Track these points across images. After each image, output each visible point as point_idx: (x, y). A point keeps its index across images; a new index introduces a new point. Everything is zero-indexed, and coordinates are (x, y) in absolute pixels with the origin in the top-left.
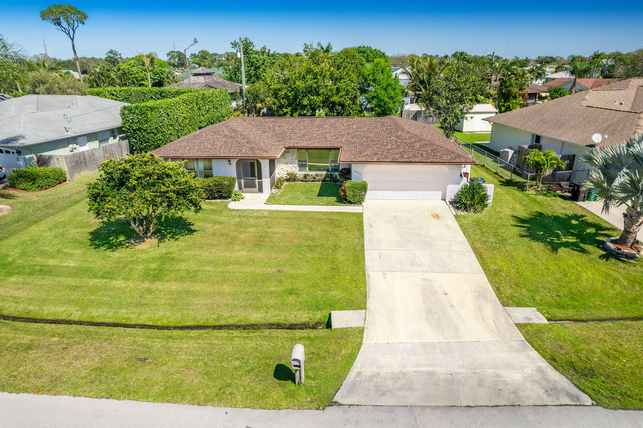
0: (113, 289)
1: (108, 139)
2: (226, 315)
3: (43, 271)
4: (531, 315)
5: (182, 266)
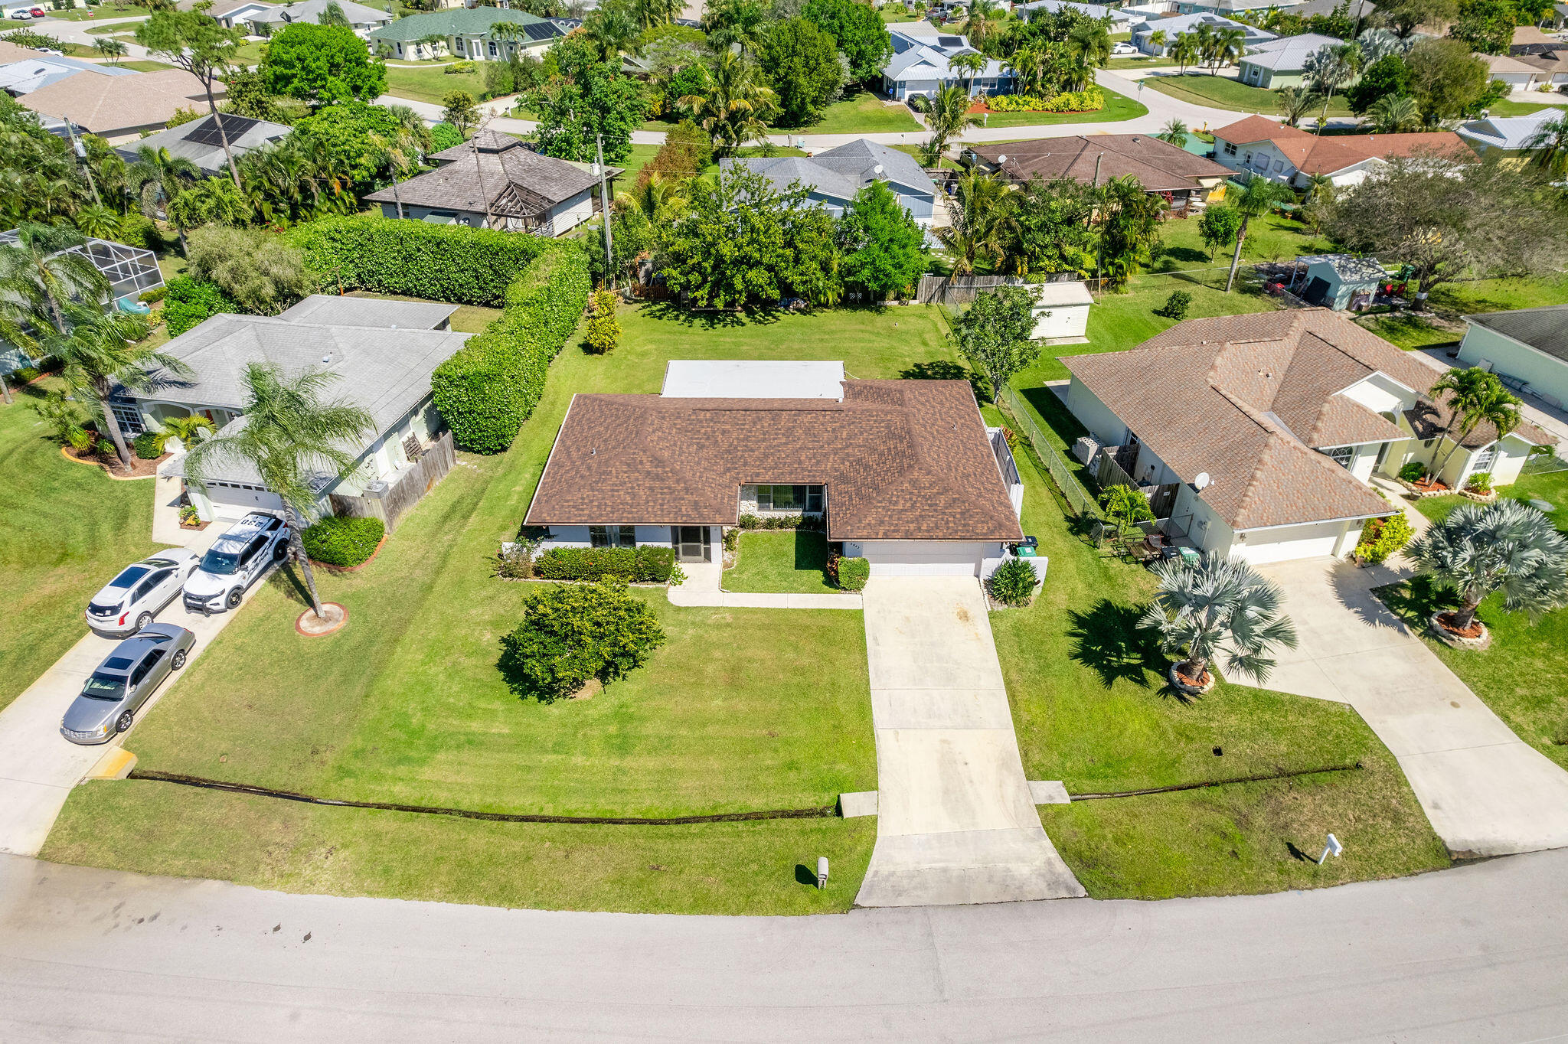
0: (575, 769)
2: (723, 801)
3: (472, 742)
4: (1055, 792)
5: (649, 729)
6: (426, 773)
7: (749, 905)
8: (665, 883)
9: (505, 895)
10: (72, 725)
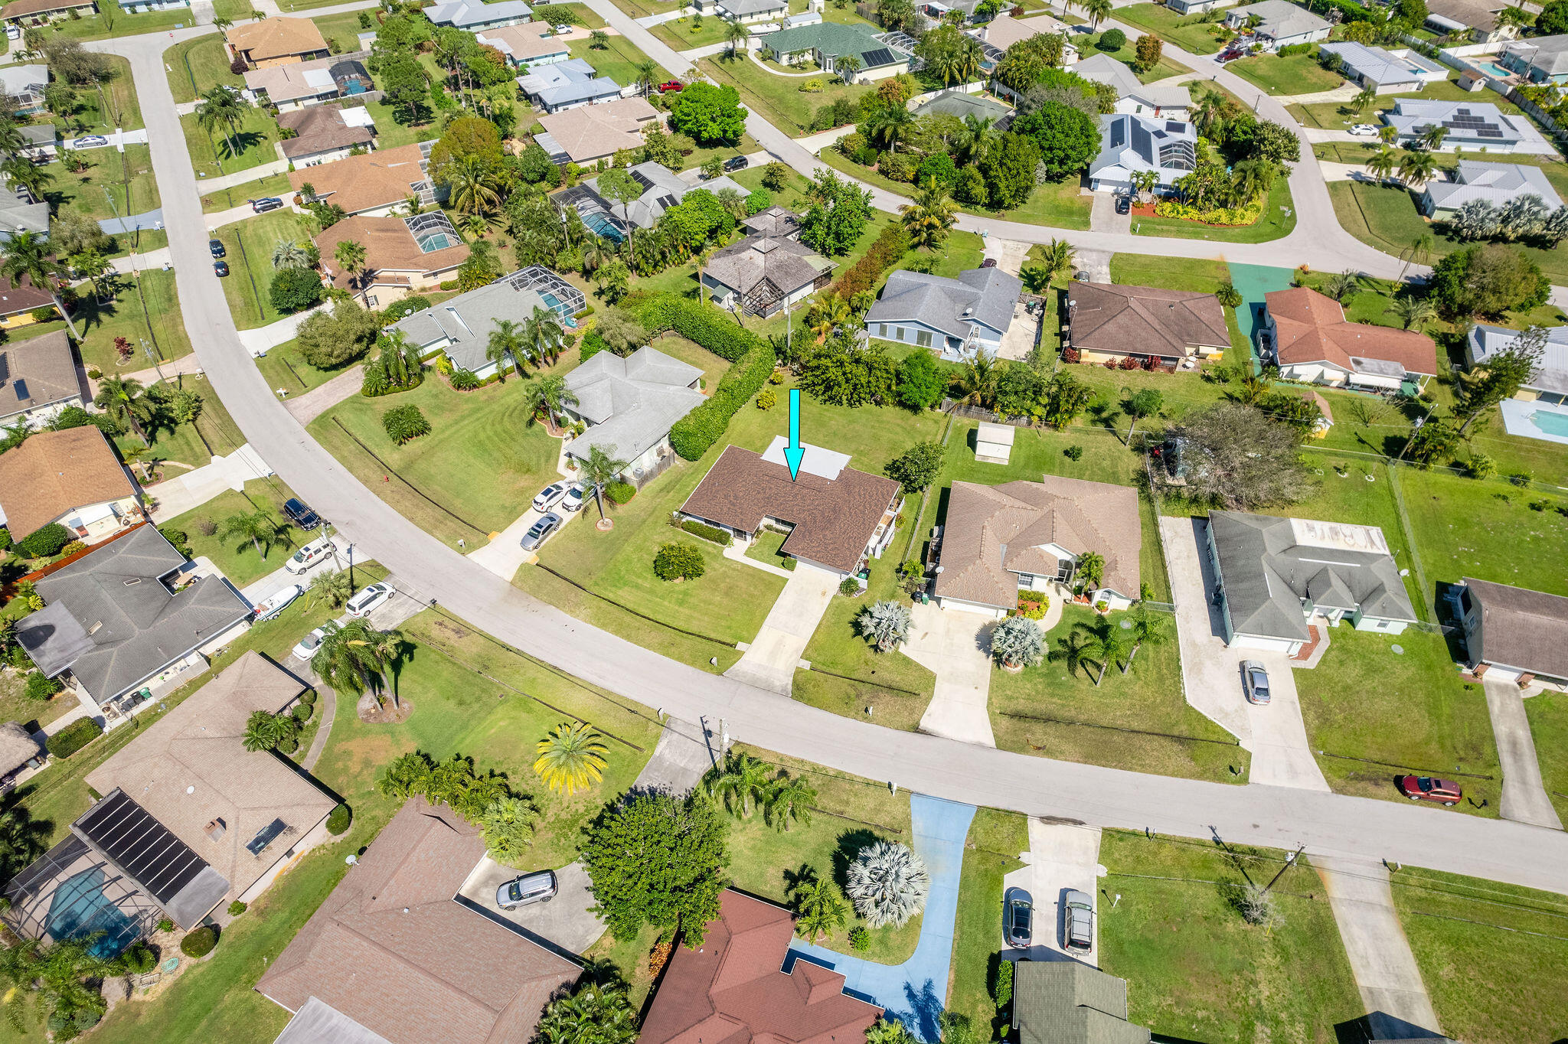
0: (664, 605)
2: (703, 632)
3: (637, 587)
4: (806, 665)
5: (691, 600)
6: (620, 592)
7: (693, 664)
8: (673, 649)
9: (628, 638)
10: (523, 543)
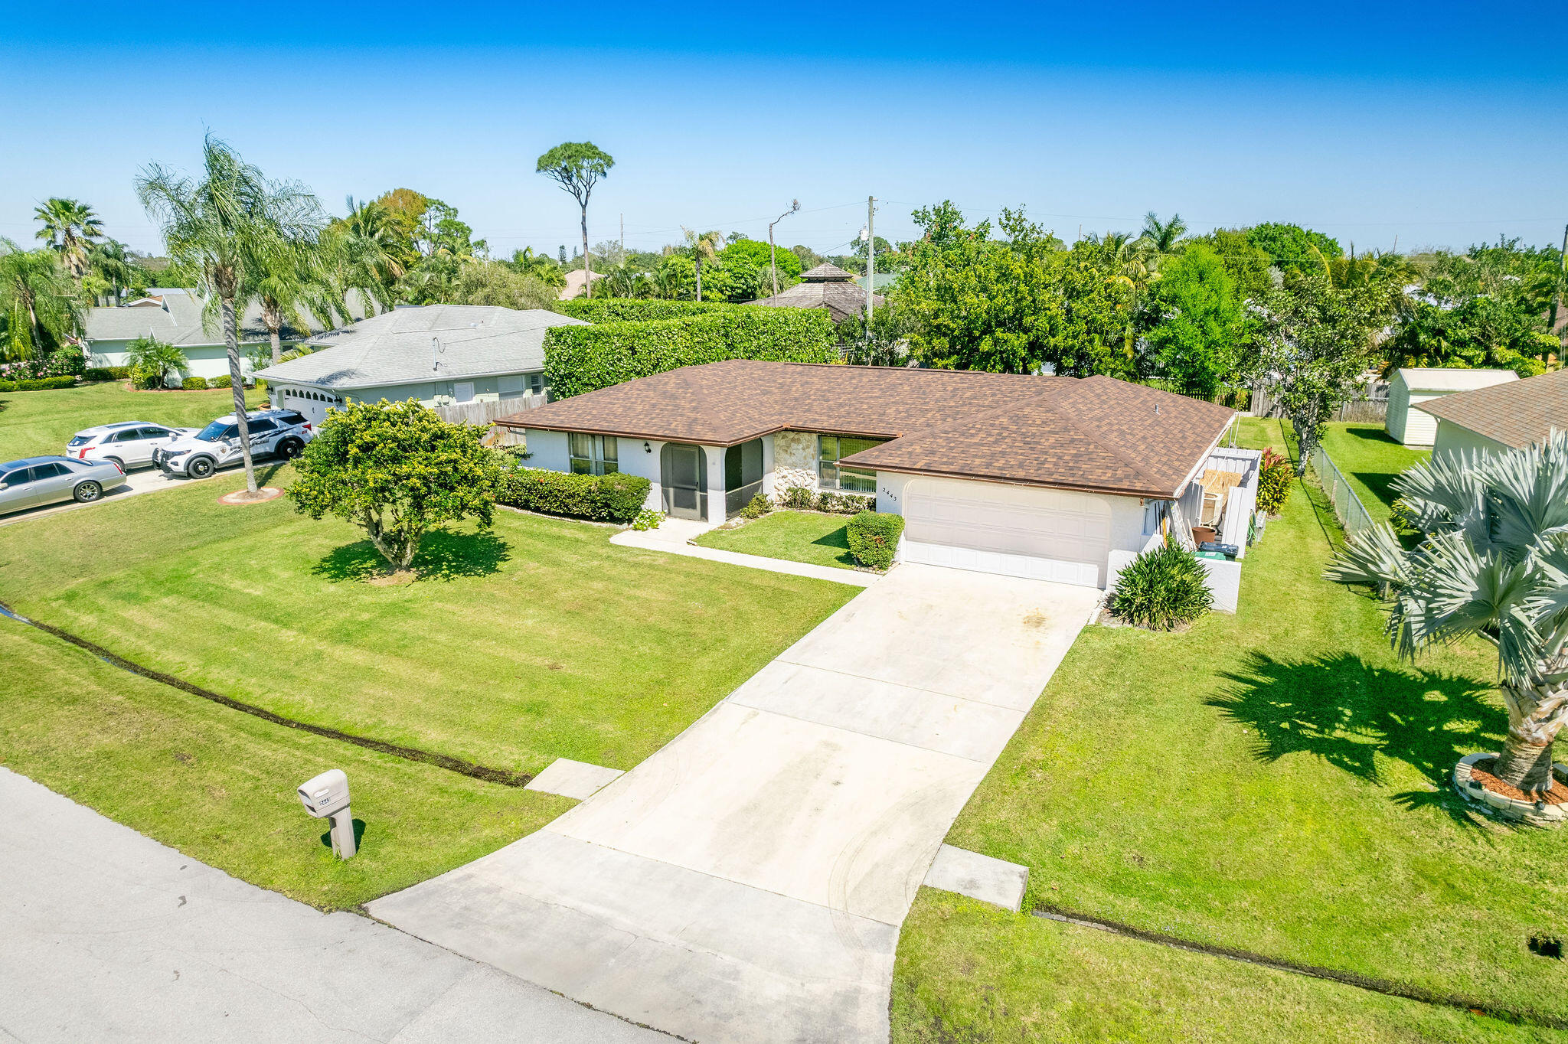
0: (272, 642)
1: (522, 392)
2: (390, 724)
4: (992, 881)
5: (406, 625)
